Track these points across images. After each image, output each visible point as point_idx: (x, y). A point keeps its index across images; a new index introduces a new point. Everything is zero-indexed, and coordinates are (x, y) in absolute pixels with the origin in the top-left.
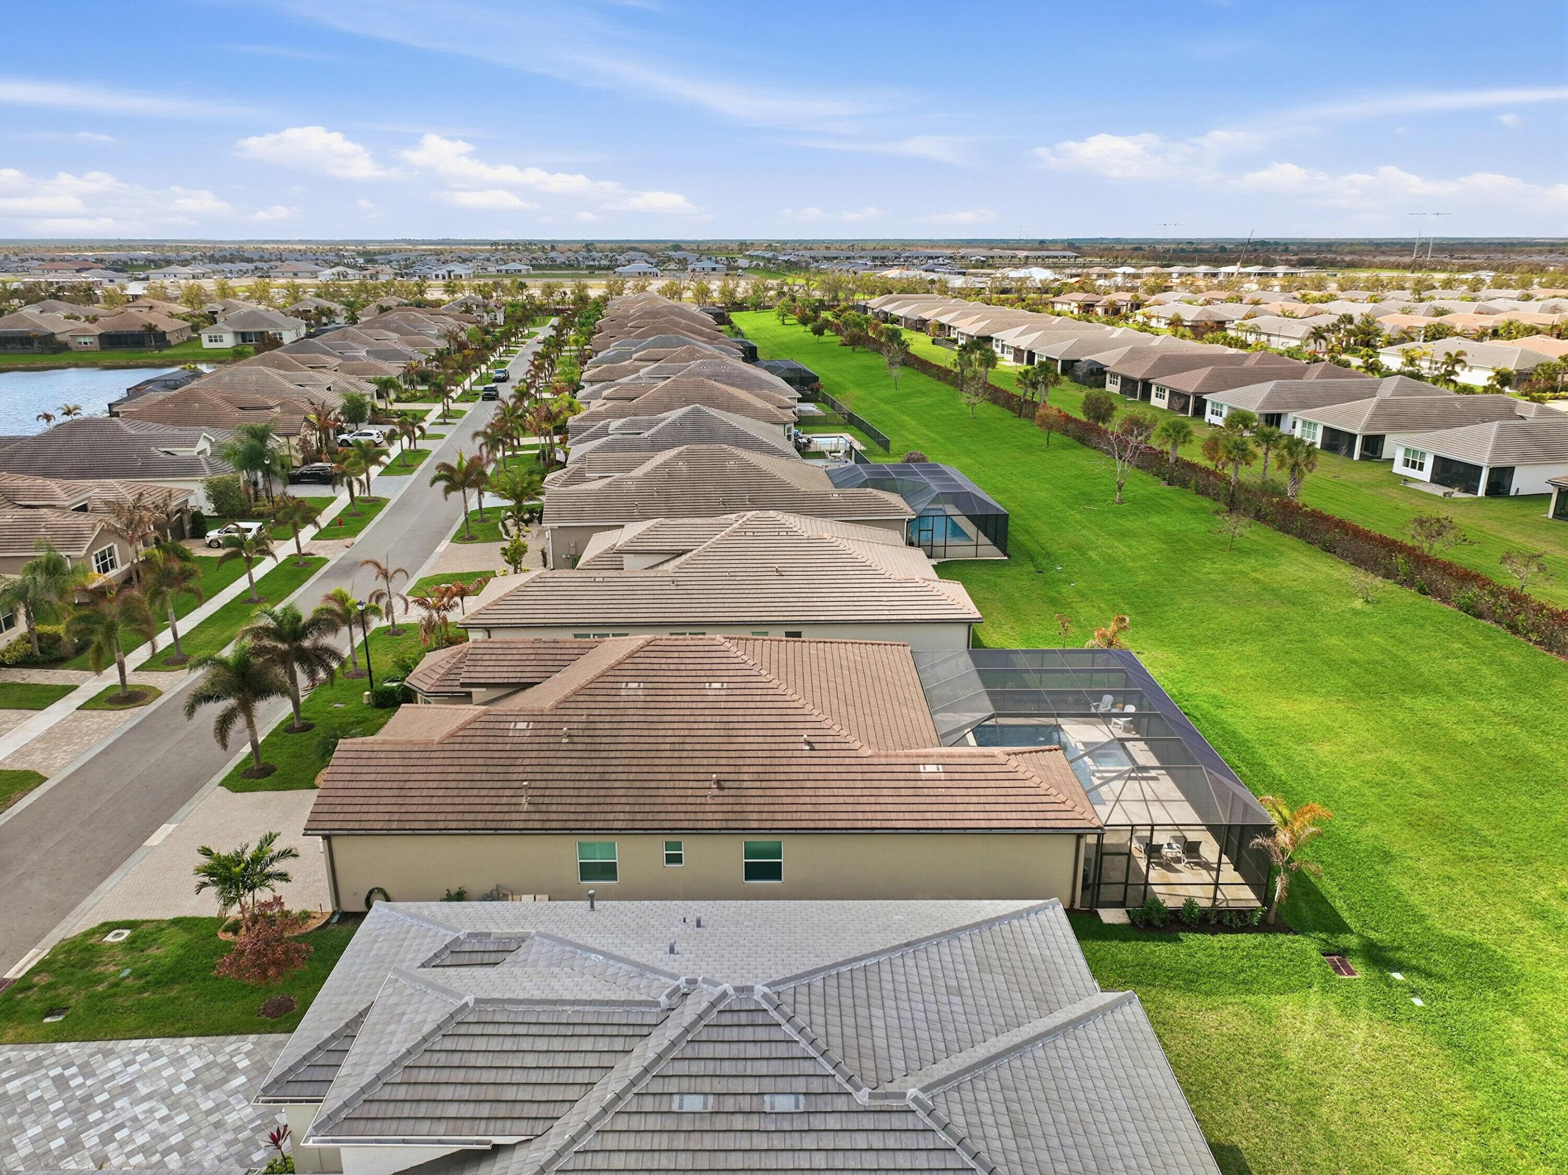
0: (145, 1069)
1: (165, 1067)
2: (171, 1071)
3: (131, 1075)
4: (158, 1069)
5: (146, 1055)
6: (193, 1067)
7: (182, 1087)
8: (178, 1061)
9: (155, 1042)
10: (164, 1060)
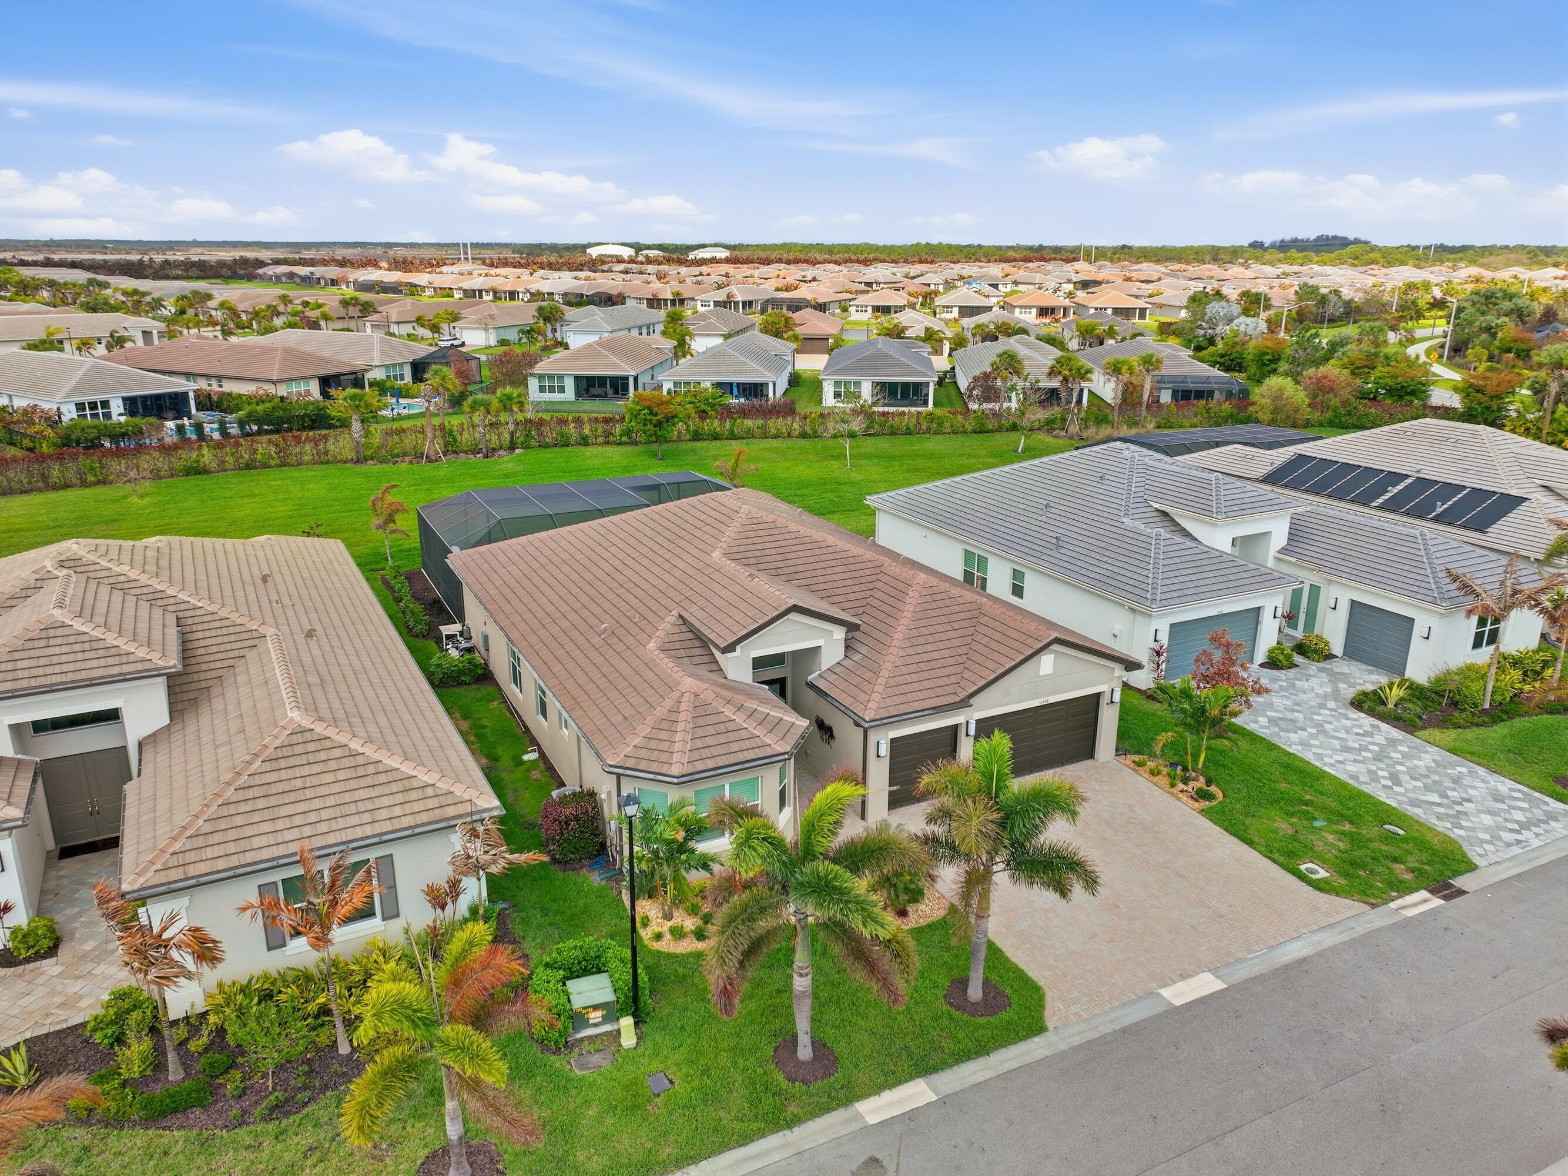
0: (1330, 753)
1: (1316, 747)
2: (1313, 742)
3: (1341, 756)
4: (1321, 748)
5: (1327, 760)
6: (1296, 736)
7: (1310, 731)
8: (1305, 745)
9: (1317, 764)
10: (1315, 751)
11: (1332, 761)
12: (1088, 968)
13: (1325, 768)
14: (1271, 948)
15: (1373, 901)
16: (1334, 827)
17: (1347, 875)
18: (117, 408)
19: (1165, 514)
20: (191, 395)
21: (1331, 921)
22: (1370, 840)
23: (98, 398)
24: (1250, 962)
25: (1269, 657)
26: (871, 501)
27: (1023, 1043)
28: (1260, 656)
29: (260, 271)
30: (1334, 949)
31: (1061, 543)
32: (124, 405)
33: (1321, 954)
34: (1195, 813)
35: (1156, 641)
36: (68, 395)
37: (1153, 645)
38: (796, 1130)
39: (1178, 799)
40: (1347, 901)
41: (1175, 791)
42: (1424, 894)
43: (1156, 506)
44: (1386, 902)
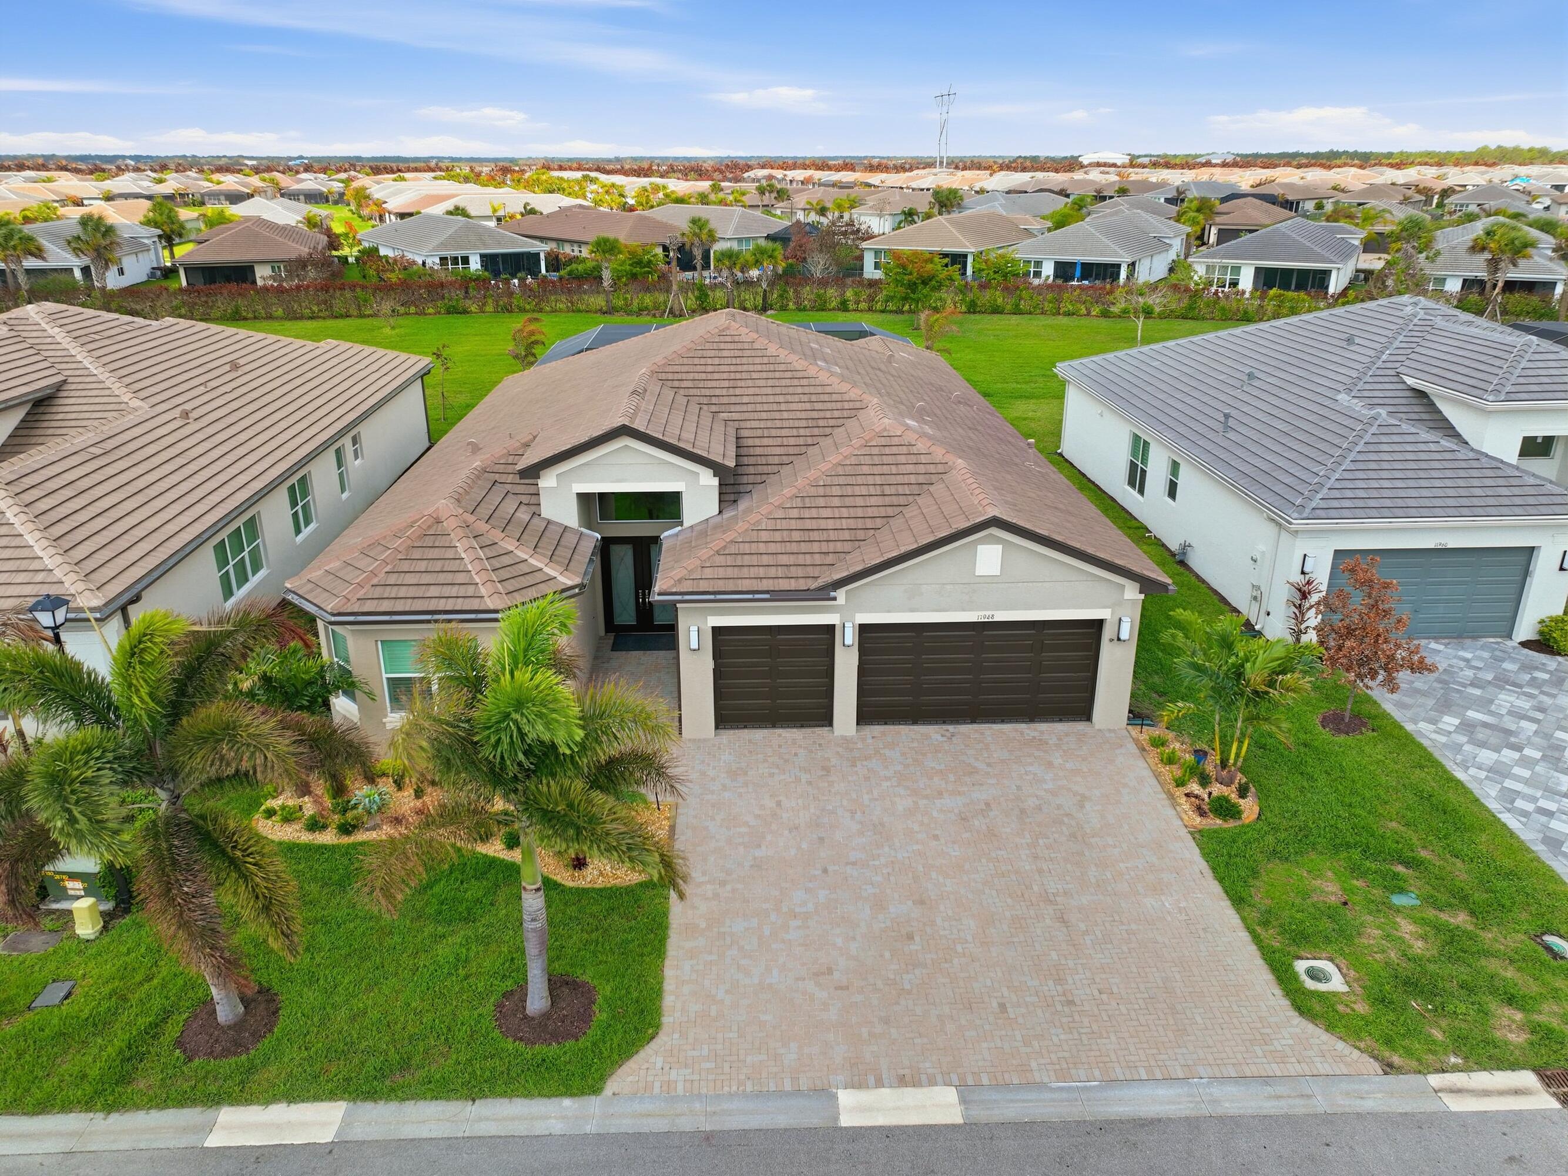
0: (1539, 794)
1: (1518, 779)
2: (1517, 770)
3: (1559, 802)
4: (1526, 782)
5: (1519, 803)
6: (1495, 756)
7: (1527, 751)
8: (1498, 772)
9: (1493, 805)
10: (1508, 783)
11: (1530, 807)
12: (763, 1018)
13: (1506, 818)
14: (1112, 1082)
15: (1396, 1060)
16: (1431, 913)
17: (1381, 1001)
18: (475, 264)
19: (1421, 394)
20: (542, 256)
21: (1276, 1070)
22: (1487, 954)
23: (459, 253)
24: (1048, 1095)
25: (1541, 633)
26: (1061, 369)
27: (545, 1101)
28: (1526, 628)
29: (746, 175)
30: (1231, 1124)
31: (1231, 422)
32: (482, 261)
33: (1193, 1124)
34: (1183, 832)
35: (1303, 573)
36: (434, 250)
37: (1299, 579)
38: (114, 1117)
39: (1174, 804)
40: (1340, 1045)
41: (1180, 792)
42: (1528, 1078)
43: (1410, 381)
44: (1424, 1069)
